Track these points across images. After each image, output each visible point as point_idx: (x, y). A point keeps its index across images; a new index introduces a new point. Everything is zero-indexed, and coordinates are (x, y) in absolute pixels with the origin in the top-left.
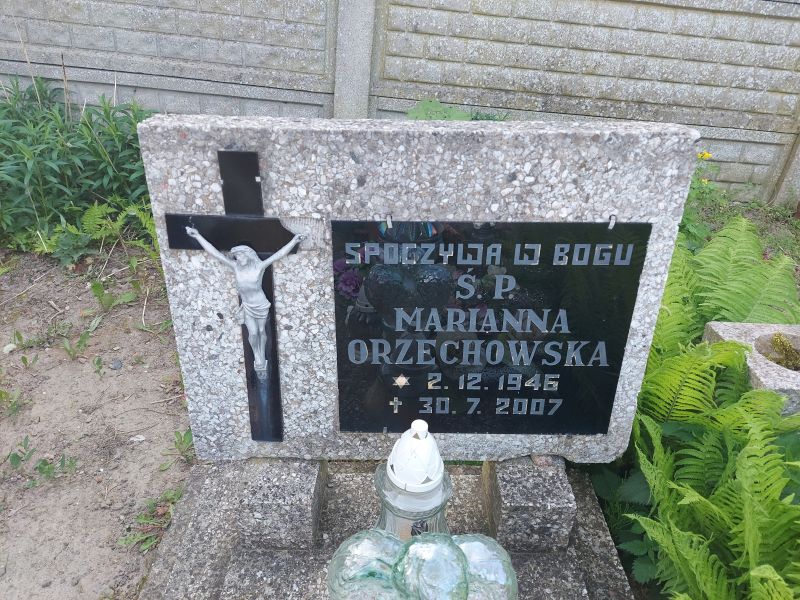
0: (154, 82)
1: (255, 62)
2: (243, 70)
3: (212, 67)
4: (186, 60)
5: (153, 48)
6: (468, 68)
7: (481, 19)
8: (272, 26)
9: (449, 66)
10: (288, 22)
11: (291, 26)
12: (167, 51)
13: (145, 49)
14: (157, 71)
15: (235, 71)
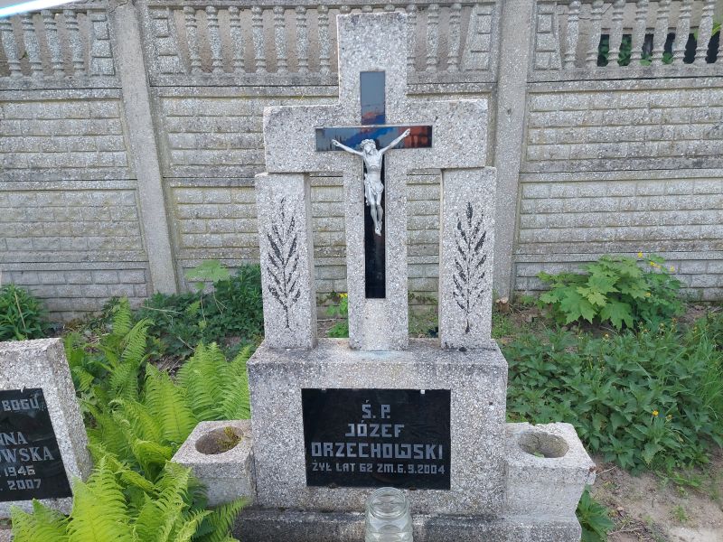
0: (33, 266)
1: (96, 247)
2: (89, 253)
3: (69, 253)
4: (52, 251)
5: (30, 246)
6: (239, 236)
7: (241, 206)
8: (105, 225)
9: (226, 236)
10: (114, 222)
11: (116, 224)
12: (39, 247)
13: (25, 247)
14: (33, 260)
15: (84, 254)
